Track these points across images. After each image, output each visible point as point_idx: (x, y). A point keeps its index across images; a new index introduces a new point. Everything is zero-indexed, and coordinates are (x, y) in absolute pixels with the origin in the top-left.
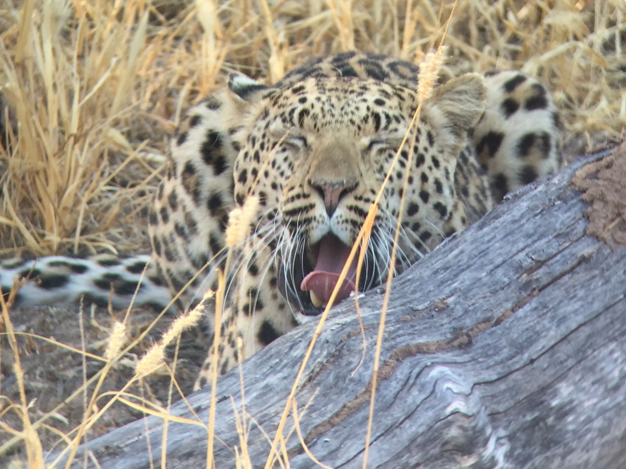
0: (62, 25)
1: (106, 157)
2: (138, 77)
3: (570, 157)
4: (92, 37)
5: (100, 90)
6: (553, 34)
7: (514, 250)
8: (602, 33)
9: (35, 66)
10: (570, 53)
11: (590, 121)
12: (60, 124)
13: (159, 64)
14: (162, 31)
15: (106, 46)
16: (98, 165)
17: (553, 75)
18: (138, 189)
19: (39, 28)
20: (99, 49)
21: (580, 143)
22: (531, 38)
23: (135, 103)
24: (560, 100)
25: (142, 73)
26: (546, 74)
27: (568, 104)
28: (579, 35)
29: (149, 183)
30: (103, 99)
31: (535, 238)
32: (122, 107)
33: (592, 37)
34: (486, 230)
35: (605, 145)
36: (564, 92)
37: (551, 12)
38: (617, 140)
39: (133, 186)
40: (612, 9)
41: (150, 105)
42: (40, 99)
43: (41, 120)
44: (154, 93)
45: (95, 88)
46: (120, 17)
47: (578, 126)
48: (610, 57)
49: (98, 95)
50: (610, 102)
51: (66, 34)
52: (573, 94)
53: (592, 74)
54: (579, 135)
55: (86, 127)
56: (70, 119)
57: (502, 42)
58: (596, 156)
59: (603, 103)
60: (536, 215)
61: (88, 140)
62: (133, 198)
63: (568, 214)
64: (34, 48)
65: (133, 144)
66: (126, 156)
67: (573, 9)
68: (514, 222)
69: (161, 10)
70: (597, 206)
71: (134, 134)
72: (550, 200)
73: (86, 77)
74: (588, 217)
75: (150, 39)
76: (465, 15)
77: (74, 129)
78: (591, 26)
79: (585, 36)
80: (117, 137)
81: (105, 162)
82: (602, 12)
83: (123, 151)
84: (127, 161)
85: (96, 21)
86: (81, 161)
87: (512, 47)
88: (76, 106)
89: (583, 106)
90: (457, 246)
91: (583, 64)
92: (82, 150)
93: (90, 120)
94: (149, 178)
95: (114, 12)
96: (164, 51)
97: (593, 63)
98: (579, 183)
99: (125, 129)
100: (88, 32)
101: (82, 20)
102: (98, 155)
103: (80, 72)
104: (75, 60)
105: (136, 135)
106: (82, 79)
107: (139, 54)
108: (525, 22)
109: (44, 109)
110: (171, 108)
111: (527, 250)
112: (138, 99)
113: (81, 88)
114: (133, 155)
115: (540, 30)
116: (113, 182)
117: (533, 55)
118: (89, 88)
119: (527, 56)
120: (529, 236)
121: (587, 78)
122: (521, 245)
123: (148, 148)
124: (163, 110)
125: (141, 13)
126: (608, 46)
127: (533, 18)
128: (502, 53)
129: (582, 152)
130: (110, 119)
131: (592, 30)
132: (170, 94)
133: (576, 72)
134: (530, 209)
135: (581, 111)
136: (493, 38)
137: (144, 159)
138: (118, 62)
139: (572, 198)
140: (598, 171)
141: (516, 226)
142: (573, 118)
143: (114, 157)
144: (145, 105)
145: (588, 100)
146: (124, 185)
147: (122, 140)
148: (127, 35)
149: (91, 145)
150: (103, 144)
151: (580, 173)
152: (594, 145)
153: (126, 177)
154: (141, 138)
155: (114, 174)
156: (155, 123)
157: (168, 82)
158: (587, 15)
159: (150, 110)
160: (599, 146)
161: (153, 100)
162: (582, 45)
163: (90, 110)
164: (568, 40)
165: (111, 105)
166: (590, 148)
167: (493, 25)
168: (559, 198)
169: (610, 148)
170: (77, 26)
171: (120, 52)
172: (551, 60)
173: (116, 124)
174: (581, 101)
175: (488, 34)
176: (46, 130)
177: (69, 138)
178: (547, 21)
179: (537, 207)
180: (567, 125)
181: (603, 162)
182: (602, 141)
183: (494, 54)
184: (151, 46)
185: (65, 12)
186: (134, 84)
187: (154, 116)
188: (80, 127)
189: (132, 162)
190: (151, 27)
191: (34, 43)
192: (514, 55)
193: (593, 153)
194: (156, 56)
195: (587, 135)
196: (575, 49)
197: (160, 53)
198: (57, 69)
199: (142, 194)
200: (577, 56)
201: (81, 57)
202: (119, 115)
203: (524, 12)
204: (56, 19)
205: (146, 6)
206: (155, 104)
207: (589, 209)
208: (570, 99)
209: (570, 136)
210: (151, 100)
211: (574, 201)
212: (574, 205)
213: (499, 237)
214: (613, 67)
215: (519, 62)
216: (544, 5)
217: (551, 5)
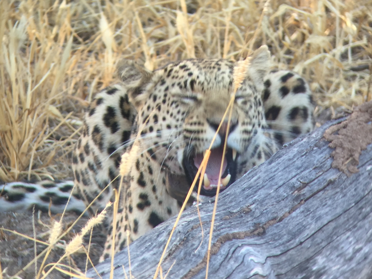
0: (21, 44)
1: (47, 122)
2: (66, 74)
3: (322, 121)
4: (39, 51)
5: (44, 82)
6: (311, 50)
7: (290, 177)
8: (340, 49)
9: (5, 68)
10: (321, 60)
11: (334, 100)
12: (20, 103)
13: (79, 67)
14: (81, 47)
15: (47, 56)
16: (43, 127)
17: (312, 73)
18: (66, 141)
19: (7, 46)
20: (44, 58)
21: (328, 113)
22: (299, 51)
23: (65, 90)
24: (316, 88)
25: (69, 72)
26: (308, 72)
27: (321, 90)
28: (327, 49)
29: (73, 138)
30: (46, 88)
31: (302, 169)
32: (57, 92)
33: (335, 51)
34: (273, 164)
35: (342, 114)
36: (319, 83)
37: (310, 36)
38: (350, 112)
39: (63, 139)
40: (346, 34)
41: (74, 91)
42: (8, 88)
43: (8, 101)
44: (76, 84)
45: (41, 81)
46: (56, 39)
47: (327, 103)
48: (345, 63)
49: (43, 86)
50: (346, 89)
51: (23, 50)
52: (324, 84)
53: (334, 72)
54: (327, 108)
55: (35, 105)
56: (26, 100)
57: (281, 53)
58: (337, 121)
59: (341, 90)
60: (302, 156)
61: (36, 113)
62: (64, 147)
63: (321, 155)
64: (4, 58)
65: (63, 115)
66: (59, 122)
67: (323, 35)
68: (290, 160)
69: (80, 35)
70: (339, 150)
71: (64, 109)
72: (310, 147)
73: (35, 75)
74: (333, 157)
75: (73, 53)
76: (260, 38)
77: (28, 106)
78: (333, 44)
79: (330, 50)
80: (54, 110)
81: (47, 125)
82: (340, 36)
83: (57, 119)
84: (60, 124)
85: (41, 41)
86: (32, 125)
87: (288, 56)
88: (29, 92)
89: (330, 91)
90: (256, 174)
91: (329, 66)
92: (33, 118)
93: (38, 101)
94: (73, 135)
95: (52, 36)
96: (82, 59)
97: (335, 66)
98: (327, 137)
99: (59, 106)
100: (37, 49)
101: (33, 42)
102: (42, 121)
103: (32, 72)
104: (29, 65)
105: (65, 109)
106: (33, 76)
107: (68, 61)
108: (295, 42)
109: (10, 94)
110: (86, 93)
111: (298, 177)
112: (67, 87)
113: (33, 82)
114: (63, 121)
115: (303, 47)
116: (51, 137)
117: (300, 61)
118: (37, 82)
119: (296, 61)
120: (298, 168)
121: (332, 75)
122: (294, 174)
123: (73, 117)
124: (81, 94)
125: (68, 37)
126: (344, 56)
127: (300, 39)
128: (282, 60)
129: (329, 118)
130: (50, 99)
131: (334, 47)
132: (85, 85)
133: (325, 72)
134: (299, 152)
135: (328, 94)
136: (277, 51)
137: (70, 124)
138: (55, 66)
139: (324, 146)
140: (339, 130)
141: (291, 162)
142: (323, 98)
143: (52, 122)
144: (71, 91)
145: (333, 87)
146: (58, 139)
147: (57, 112)
148: (60, 50)
149: (38, 115)
150: (45, 115)
151: (328, 131)
152: (336, 115)
153: (59, 134)
154: (68, 111)
155: (52, 133)
156: (77, 102)
157: (85, 77)
158: (331, 38)
159: (73, 94)
160: (339, 115)
161: (76, 88)
162: (329, 56)
163: (37, 94)
164: (320, 53)
165: (50, 92)
166: (334, 116)
167: (276, 44)
168: (316, 146)
169: (346, 116)
170: (29, 45)
171: (56, 60)
172: (310, 64)
173: (53, 103)
174: (328, 88)
175: (273, 49)
176: (11, 106)
177: (25, 111)
178: (307, 41)
179: (303, 151)
180: (320, 102)
181: (341, 125)
182: (341, 112)
183: (277, 61)
184: (74, 56)
185: (23, 37)
186: (64, 79)
187: (76, 98)
188: (32, 104)
189: (63, 125)
190: (75, 45)
191: (4, 55)
192: (289, 61)
193: (336, 119)
194: (77, 62)
195: (332, 108)
196: (324, 58)
197: (80, 61)
198: (18, 70)
199: (69, 144)
200: (326, 62)
201: (32, 63)
202: (56, 97)
203: (294, 36)
204: (18, 41)
205: (71, 33)
206: (76, 90)
207: (334, 152)
208: (322, 87)
209: (322, 109)
210: (74, 88)
211: (325, 147)
212: (325, 150)
213: (281, 169)
214: (347, 68)
215: (291, 66)
216: (306, 32)
217: (310, 32)
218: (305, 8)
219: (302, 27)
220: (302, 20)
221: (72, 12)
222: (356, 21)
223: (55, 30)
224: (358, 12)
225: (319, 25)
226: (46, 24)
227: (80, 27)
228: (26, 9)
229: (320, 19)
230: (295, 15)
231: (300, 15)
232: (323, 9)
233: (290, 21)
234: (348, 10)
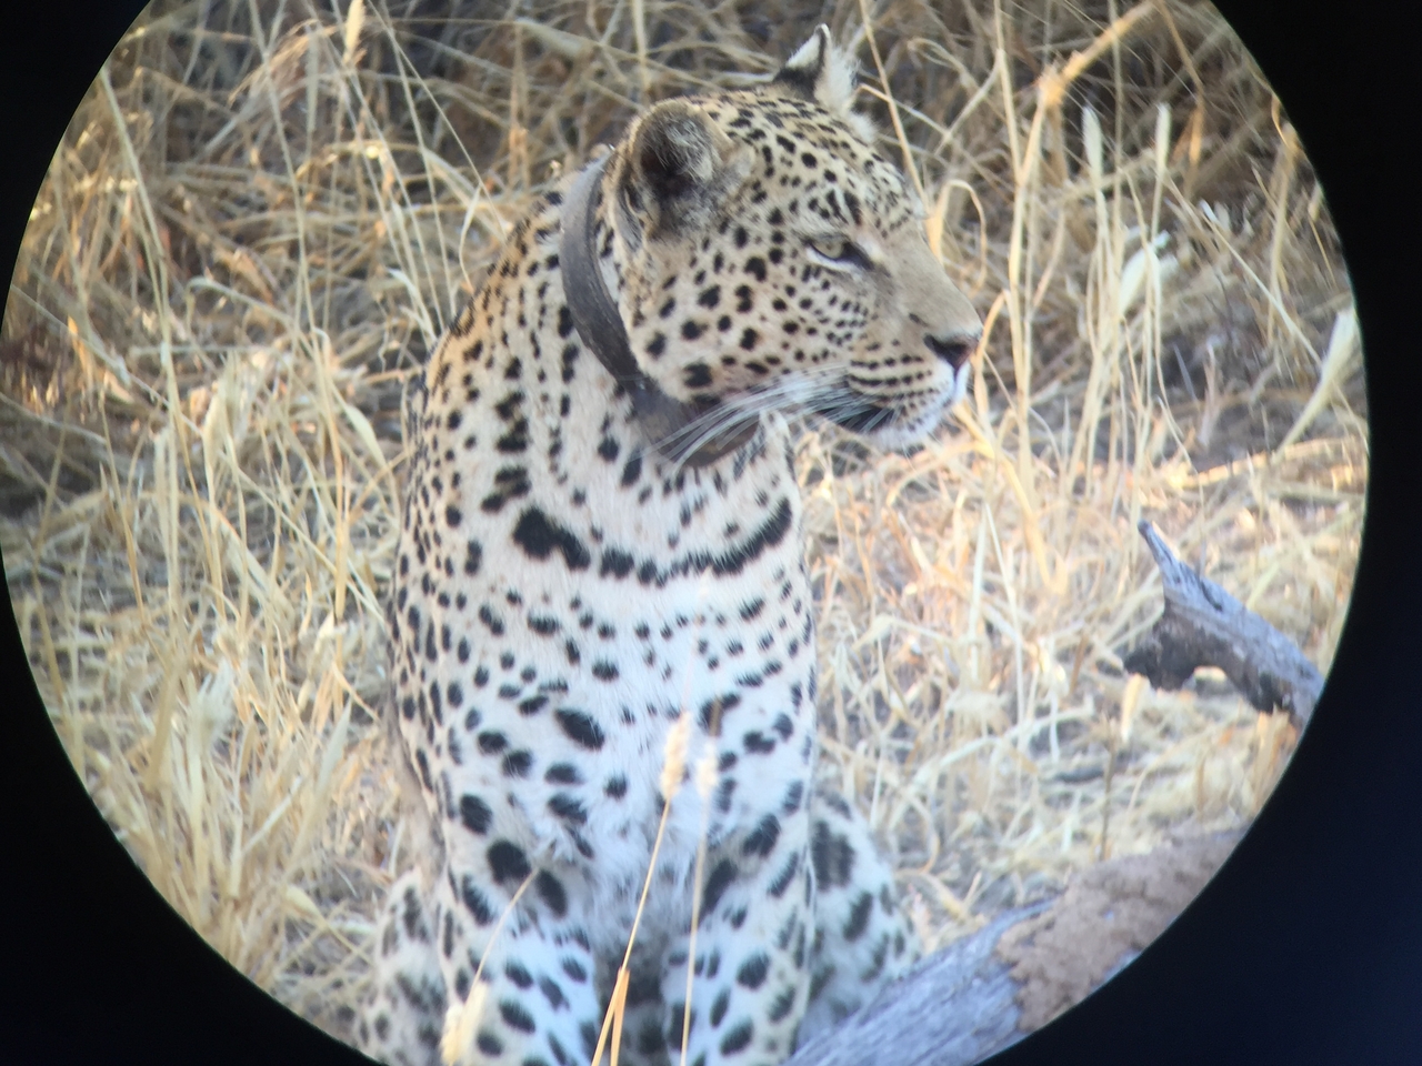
0: (218, 734)
1: (282, 930)
2: (333, 803)
3: (994, 911)
4: (263, 747)
5: (276, 828)
6: (957, 727)
7: (914, 1056)
8: (1028, 727)
9: (175, 797)
10: (983, 754)
11: (1019, 857)
12: (213, 882)
13: (364, 783)
14: (372, 732)
15: (283, 762)
16: (270, 942)
17: (961, 787)
18: (332, 977)
19: (182, 741)
20: (274, 765)
21: (1006, 890)
22: (926, 730)
23: (327, 844)
24: (974, 826)
25: (339, 799)
26: (951, 784)
27: (986, 831)
28: (997, 727)
29: (350, 968)
30: (279, 839)
31: (945, 1036)
32: (307, 851)
33: (1014, 732)
34: (871, 1026)
35: (1042, 893)
36: (980, 811)
37: (955, 694)
38: (1060, 887)
39: (324, 973)
40: (1042, 691)
41: (351, 845)
42: (182, 847)
43: (184, 877)
44: (358, 827)
45: (267, 826)
46: (307, 715)
47: (1002, 864)
48: (1042, 762)
49: (271, 837)
50: (1048, 829)
51: (223, 748)
52: (993, 816)
53: (1018, 784)
54: (1003, 878)
55: (252, 885)
56: (228, 874)
57: (882, 734)
58: (1030, 911)
59: (1037, 830)
60: (943, 1003)
61: (256, 904)
62: (325, 991)
63: (992, 999)
64: (175, 771)
65: (324, 909)
66: (312, 927)
67: (984, 688)
68: (912, 1013)
69: (370, 700)
70: (1035, 986)
71: (326, 893)
72: (965, 979)
73: (252, 811)
75: (351, 746)
76: (828, 697)
77: (233, 888)
78: (1012, 714)
79: (1004, 729)
80: (300, 898)
81: (282, 937)
82: (1027, 694)
83: (309, 920)
84: (314, 935)
85: (269, 723)
86: (245, 938)
87: (899, 744)
88: (237, 854)
89: (1009, 832)
90: (827, 1052)
91: (1005, 770)
92: (245, 920)
93: (258, 876)
94: (348, 960)
95: (297, 710)
96: (373, 762)
97: (1018, 768)
98: (1008, 953)
99: (312, 885)
100: (257, 740)
101: (249, 723)
102: (270, 925)
103: (243, 801)
104: (237, 785)
105: (331, 893)
106: (246, 812)
107: (335, 769)
108: (917, 707)
109: (188, 860)
110: (382, 850)
111: (933, 1056)
112: (333, 837)
113: (245, 826)
114: (322, 924)
115: (938, 719)
116: (294, 967)
117: (932, 755)
118: (256, 826)
119: (921, 756)
120: (935, 1034)
121: (1011, 793)
122: (923, 1048)
123: (348, 914)
124: (371, 852)
125: (339, 707)
126: (1040, 745)
127: (928, 700)
128: (883, 753)
129: (1009, 903)
130: (291, 869)
131: (1015, 721)
132: (381, 827)
133: (994, 784)
134: (937, 993)
135: (1004, 841)
136: (869, 728)
137: (341, 931)
138: (303, 785)
139: (997, 975)
140: (1033, 934)
141: (916, 1019)
142: (993, 852)
143: (293, 930)
144: (343, 844)
145: (1015, 824)
146: (310, 971)
147: (307, 903)
148: (316, 741)
149: (259, 913)
150: (278, 910)
151: (1009, 937)
152: (1028, 894)
153: (314, 960)
154: (336, 899)
155: (294, 956)
156: (358, 873)
157: (379, 809)
158: (1005, 698)
159: (350, 854)
160: (1034, 896)
161: (355, 840)
162: (1002, 743)
163: (258, 859)
164: (979, 734)
165: (290, 851)
166: (1020, 898)
167: (868, 711)
168: (978, 975)
169: (1050, 899)
170: (238, 735)
171: (305, 770)
172: (956, 763)
173: (298, 878)
174: (1004, 827)
175: (862, 724)
176: (191, 892)
177: (226, 904)
178: (947, 705)
179: (944, 990)
180: (984, 862)
181: (1042, 920)
182: (1038, 887)
183: (872, 753)
184: (353, 758)
185: (223, 713)
186: (326, 815)
187: (358, 863)
188: (244, 884)
189: (323, 936)
190: (355, 728)
191: (174, 763)
192: (902, 756)
193: (1026, 906)
194: (361, 769)
195: (1015, 878)
196: (992, 748)
197: (367, 765)
198: (208, 799)
199: (338, 985)
200: (995, 758)
201: (245, 779)
202: (305, 865)
203: (913, 693)
204: (209, 724)
205: (346, 697)
206: (357, 843)
207: (1023, 992)
208: (987, 822)
209: (990, 880)
210: (353, 838)
211: (1001, 979)
212: (1001, 986)
213: (890, 1036)
214: (1050, 774)
215: (909, 766)
216: (942, 683)
217: (953, 683)
218: (937, 623)
219: (931, 671)
220: (930, 654)
221: (350, 645)
222: (1063, 657)
223: (304, 692)
224: (1069, 636)
225: (973, 666)
226: (282, 678)
227: (371, 680)
228: (231, 646)
229: (974, 651)
230: (912, 642)
231: (923, 641)
232: (982, 628)
233: (901, 655)
234: (1045, 631)
